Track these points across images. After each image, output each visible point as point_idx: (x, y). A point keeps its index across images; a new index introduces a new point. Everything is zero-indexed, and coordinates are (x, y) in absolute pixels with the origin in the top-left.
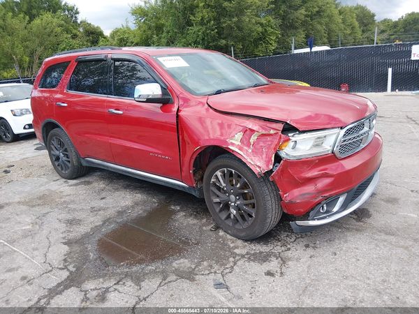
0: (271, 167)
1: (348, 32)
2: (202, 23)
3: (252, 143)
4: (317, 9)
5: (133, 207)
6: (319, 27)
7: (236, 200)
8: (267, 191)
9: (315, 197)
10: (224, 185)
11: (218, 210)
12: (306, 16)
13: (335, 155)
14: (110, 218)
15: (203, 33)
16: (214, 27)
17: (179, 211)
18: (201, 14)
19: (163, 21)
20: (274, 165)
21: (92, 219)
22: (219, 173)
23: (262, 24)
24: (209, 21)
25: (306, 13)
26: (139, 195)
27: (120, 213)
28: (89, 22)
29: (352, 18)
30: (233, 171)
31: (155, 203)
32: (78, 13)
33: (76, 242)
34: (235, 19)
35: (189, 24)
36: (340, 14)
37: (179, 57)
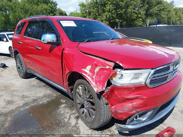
0: (104, 89)
1: (178, 19)
2: (109, 11)
3: (96, 73)
4: (163, 8)
5: (42, 98)
6: (163, 16)
7: (87, 104)
8: (102, 103)
9: (131, 110)
10: (82, 94)
11: (79, 107)
13: (146, 85)
14: (28, 103)
17: (64, 103)
18: (109, 7)
19: (92, 10)
20: (106, 88)
21: (19, 102)
22: (80, 87)
23: (136, 13)
26: (48, 91)
27: (34, 100)
28: (61, 9)
29: (180, 12)
30: (86, 87)
31: (54, 96)
32: (57, 5)
33: (4, 115)
34: (124, 10)
35: (104, 11)
36: (174, 11)
37: (73, 22)
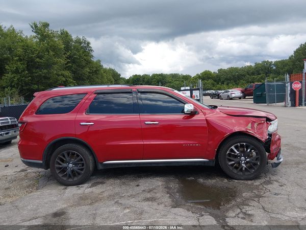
0: (267, 137)
3: (256, 128)
7: (246, 159)
10: (238, 153)
12: (89, 73)
15: (18, 79)
16: (28, 75)
22: (233, 147)
24: (24, 71)
25: (89, 71)
30: (245, 144)
